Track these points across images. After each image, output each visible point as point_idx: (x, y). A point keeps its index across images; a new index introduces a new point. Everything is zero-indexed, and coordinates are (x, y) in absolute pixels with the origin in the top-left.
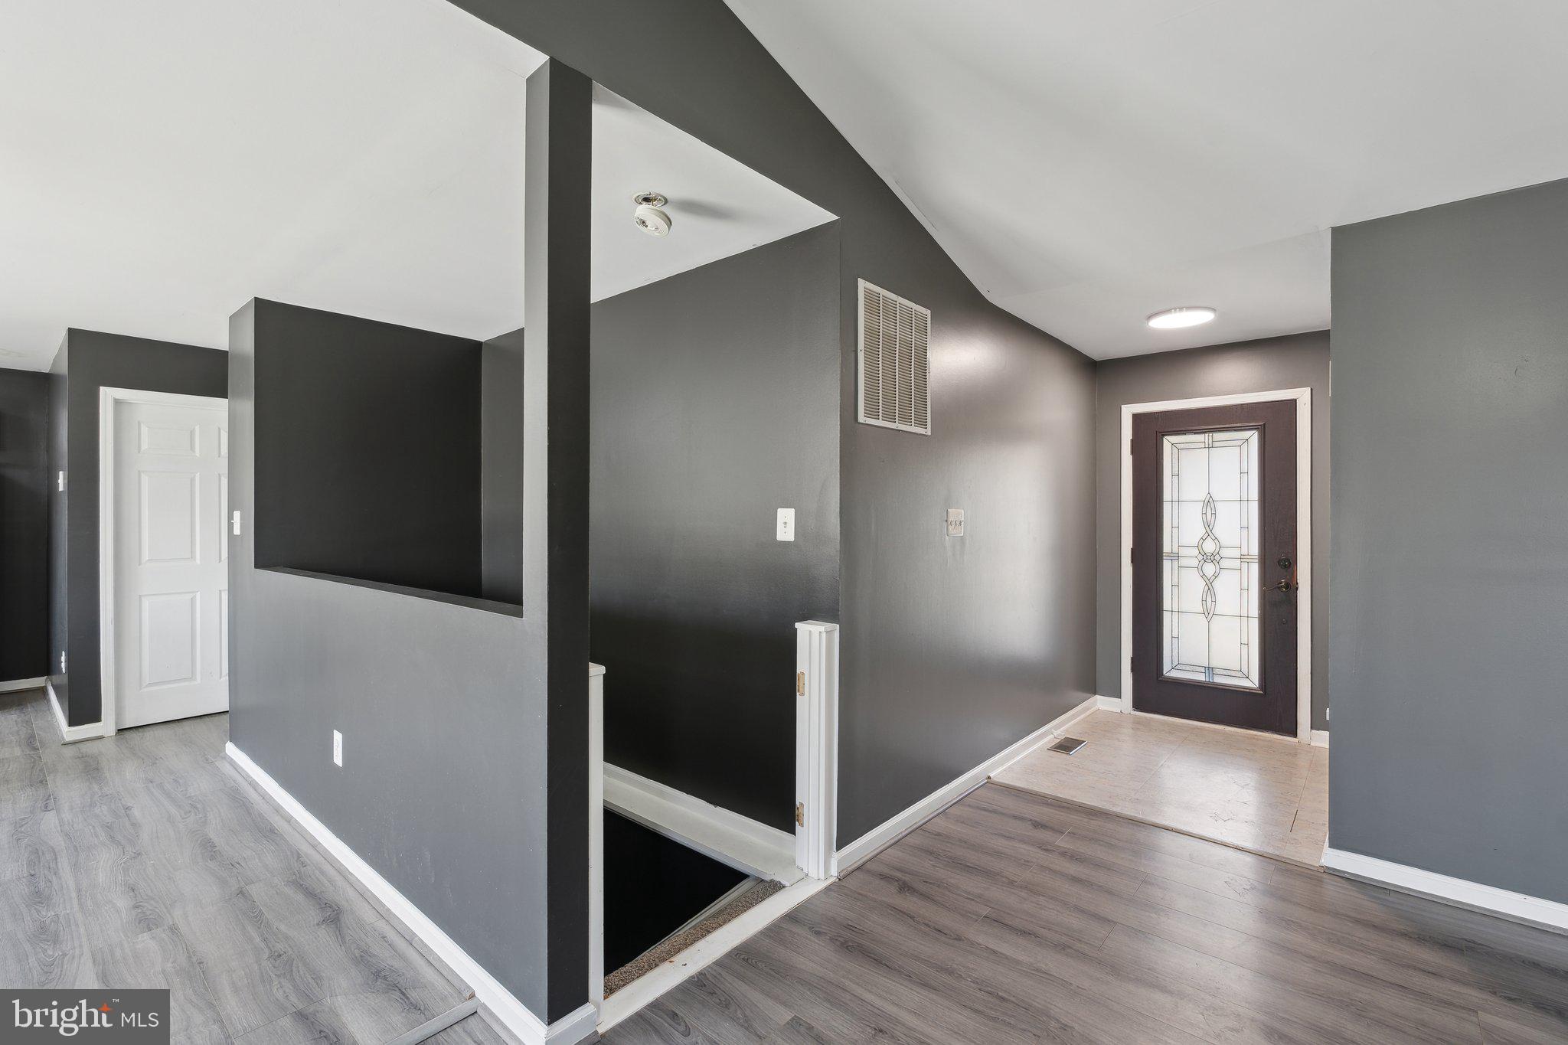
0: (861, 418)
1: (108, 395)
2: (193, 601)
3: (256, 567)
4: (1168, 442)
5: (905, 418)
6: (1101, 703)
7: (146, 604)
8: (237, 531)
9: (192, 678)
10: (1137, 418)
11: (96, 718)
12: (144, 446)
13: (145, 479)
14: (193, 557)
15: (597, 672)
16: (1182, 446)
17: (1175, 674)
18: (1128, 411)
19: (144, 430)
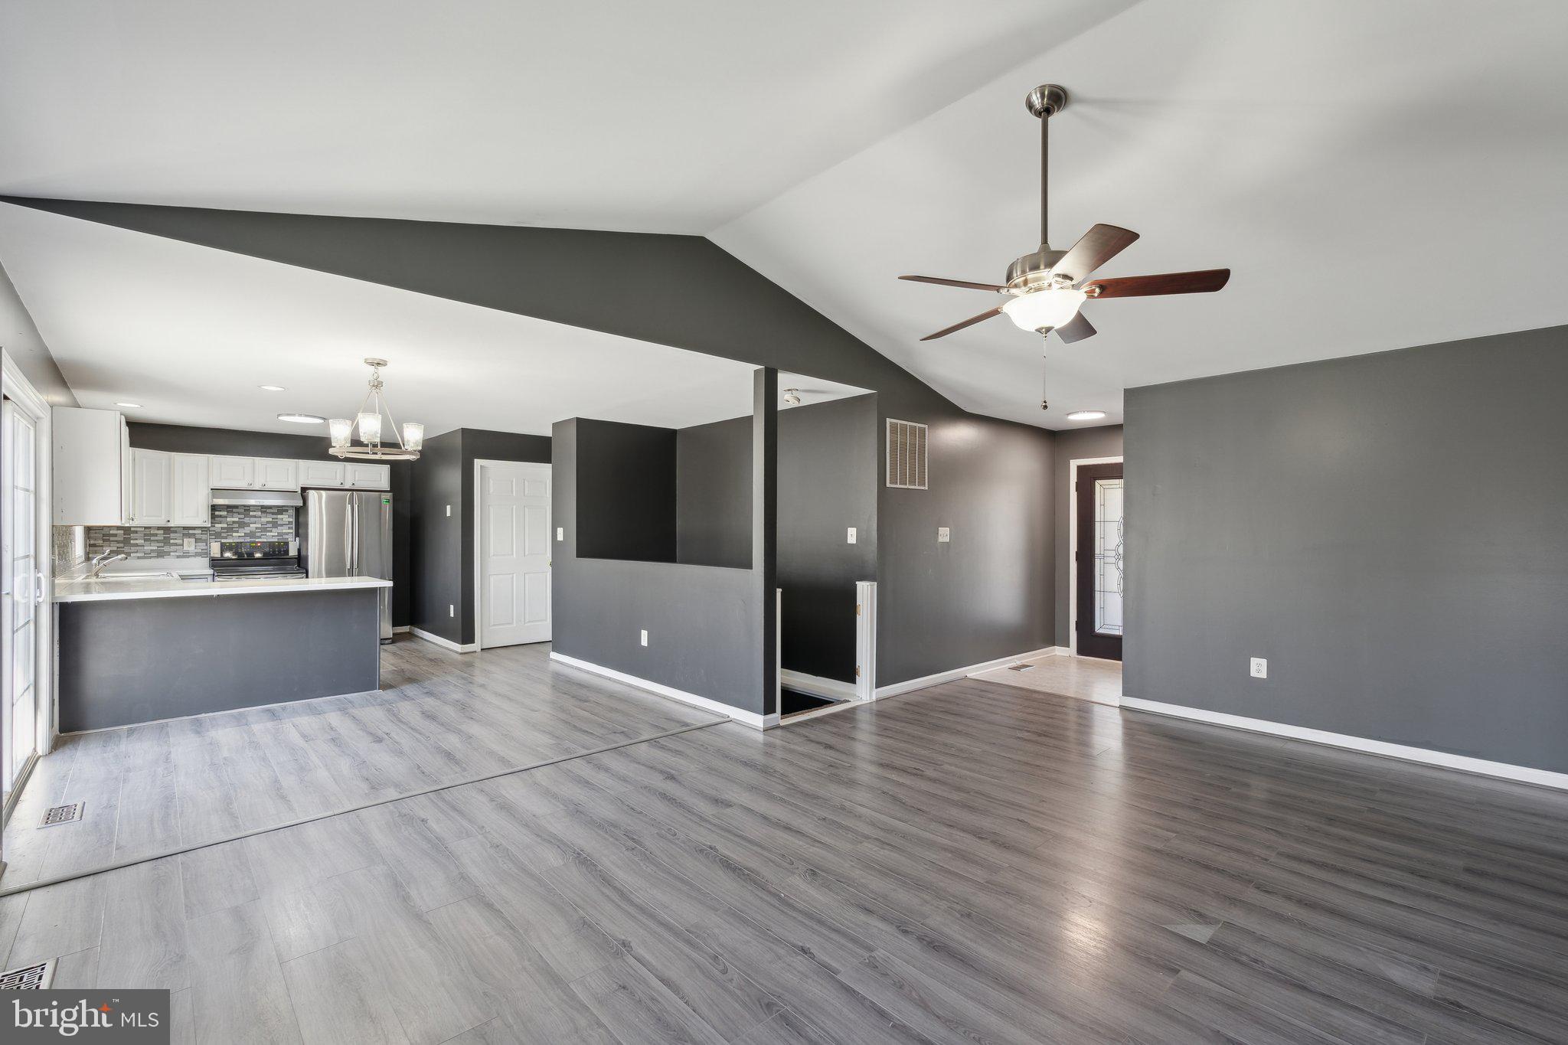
0: (888, 485)
1: (478, 463)
2: (513, 578)
3: (577, 557)
4: (1098, 484)
5: (913, 482)
6: (1058, 651)
7: (492, 579)
8: (560, 537)
9: (512, 623)
10: (1080, 468)
11: (473, 642)
12: (491, 491)
13: (491, 509)
14: (513, 554)
15: (779, 591)
16: (1107, 487)
17: (1102, 631)
18: (1074, 464)
19: (491, 482)
